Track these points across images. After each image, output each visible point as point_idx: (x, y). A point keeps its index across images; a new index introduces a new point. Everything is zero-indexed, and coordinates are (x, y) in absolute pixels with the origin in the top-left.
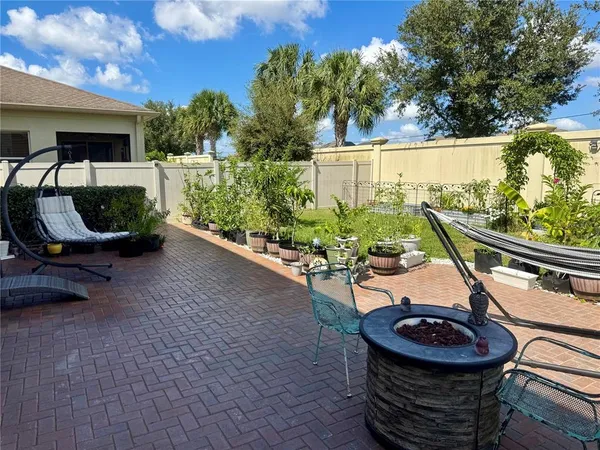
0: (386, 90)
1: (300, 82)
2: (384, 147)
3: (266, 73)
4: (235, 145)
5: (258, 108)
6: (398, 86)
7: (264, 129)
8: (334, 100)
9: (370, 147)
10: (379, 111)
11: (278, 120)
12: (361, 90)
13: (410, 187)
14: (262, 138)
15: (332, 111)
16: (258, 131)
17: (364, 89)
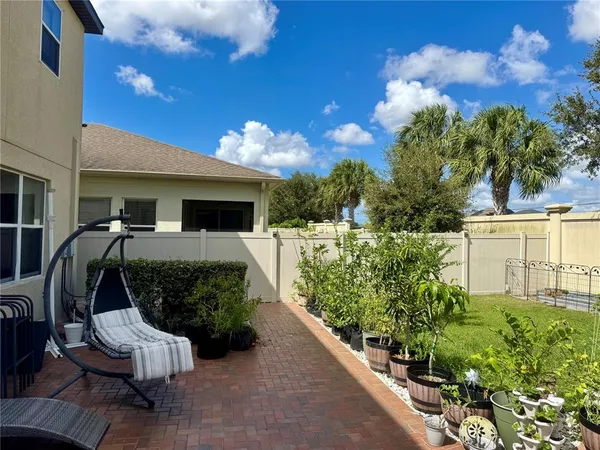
0: (566, 144)
1: (447, 143)
2: (565, 216)
3: (408, 136)
4: (368, 213)
5: (396, 171)
6: (585, 138)
7: (402, 195)
8: (492, 161)
9: (544, 216)
10: (553, 173)
11: (419, 186)
12: (527, 146)
13: (580, 271)
14: (398, 205)
15: (489, 173)
16: (395, 197)
17: (531, 145)
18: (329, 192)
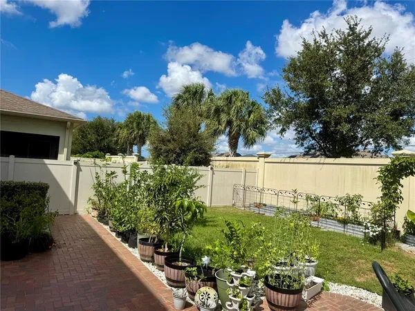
0: (270, 116)
1: (204, 108)
2: (267, 160)
3: (180, 101)
4: (150, 150)
5: (170, 124)
6: (280, 114)
7: (173, 140)
8: (229, 123)
9: (256, 159)
10: (262, 133)
11: (185, 134)
12: (249, 117)
14: (171, 146)
15: (227, 130)
16: (169, 141)
17: (252, 116)
18: (124, 133)
